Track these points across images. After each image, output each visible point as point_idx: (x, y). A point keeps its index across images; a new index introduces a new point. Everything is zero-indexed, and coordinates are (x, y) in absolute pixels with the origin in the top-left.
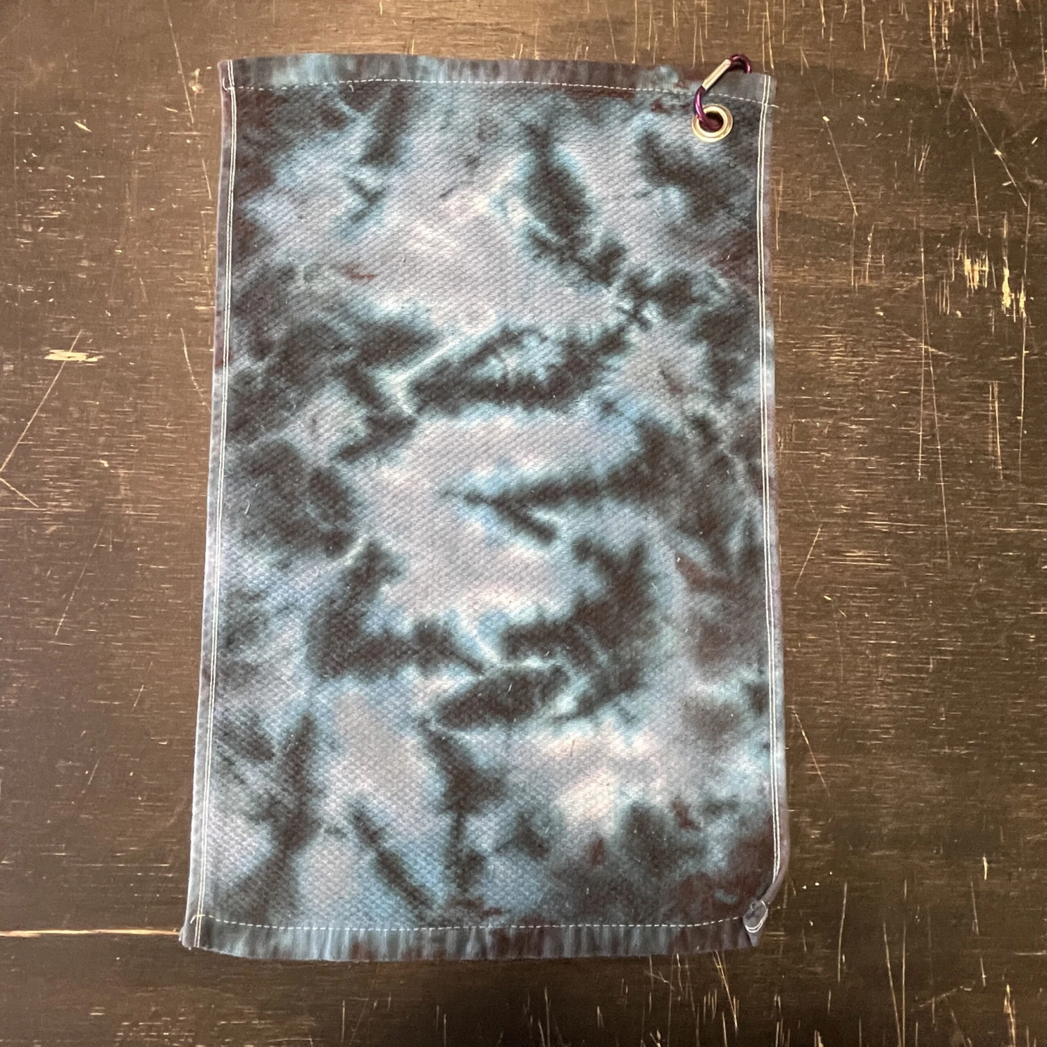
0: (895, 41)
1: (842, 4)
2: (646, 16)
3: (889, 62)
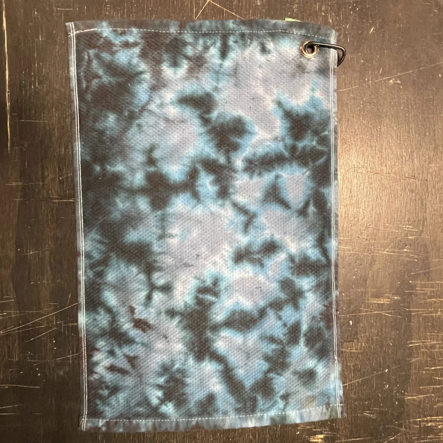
0: (424, 401)
1: (441, 376)
2: (432, 287)
3: (414, 399)
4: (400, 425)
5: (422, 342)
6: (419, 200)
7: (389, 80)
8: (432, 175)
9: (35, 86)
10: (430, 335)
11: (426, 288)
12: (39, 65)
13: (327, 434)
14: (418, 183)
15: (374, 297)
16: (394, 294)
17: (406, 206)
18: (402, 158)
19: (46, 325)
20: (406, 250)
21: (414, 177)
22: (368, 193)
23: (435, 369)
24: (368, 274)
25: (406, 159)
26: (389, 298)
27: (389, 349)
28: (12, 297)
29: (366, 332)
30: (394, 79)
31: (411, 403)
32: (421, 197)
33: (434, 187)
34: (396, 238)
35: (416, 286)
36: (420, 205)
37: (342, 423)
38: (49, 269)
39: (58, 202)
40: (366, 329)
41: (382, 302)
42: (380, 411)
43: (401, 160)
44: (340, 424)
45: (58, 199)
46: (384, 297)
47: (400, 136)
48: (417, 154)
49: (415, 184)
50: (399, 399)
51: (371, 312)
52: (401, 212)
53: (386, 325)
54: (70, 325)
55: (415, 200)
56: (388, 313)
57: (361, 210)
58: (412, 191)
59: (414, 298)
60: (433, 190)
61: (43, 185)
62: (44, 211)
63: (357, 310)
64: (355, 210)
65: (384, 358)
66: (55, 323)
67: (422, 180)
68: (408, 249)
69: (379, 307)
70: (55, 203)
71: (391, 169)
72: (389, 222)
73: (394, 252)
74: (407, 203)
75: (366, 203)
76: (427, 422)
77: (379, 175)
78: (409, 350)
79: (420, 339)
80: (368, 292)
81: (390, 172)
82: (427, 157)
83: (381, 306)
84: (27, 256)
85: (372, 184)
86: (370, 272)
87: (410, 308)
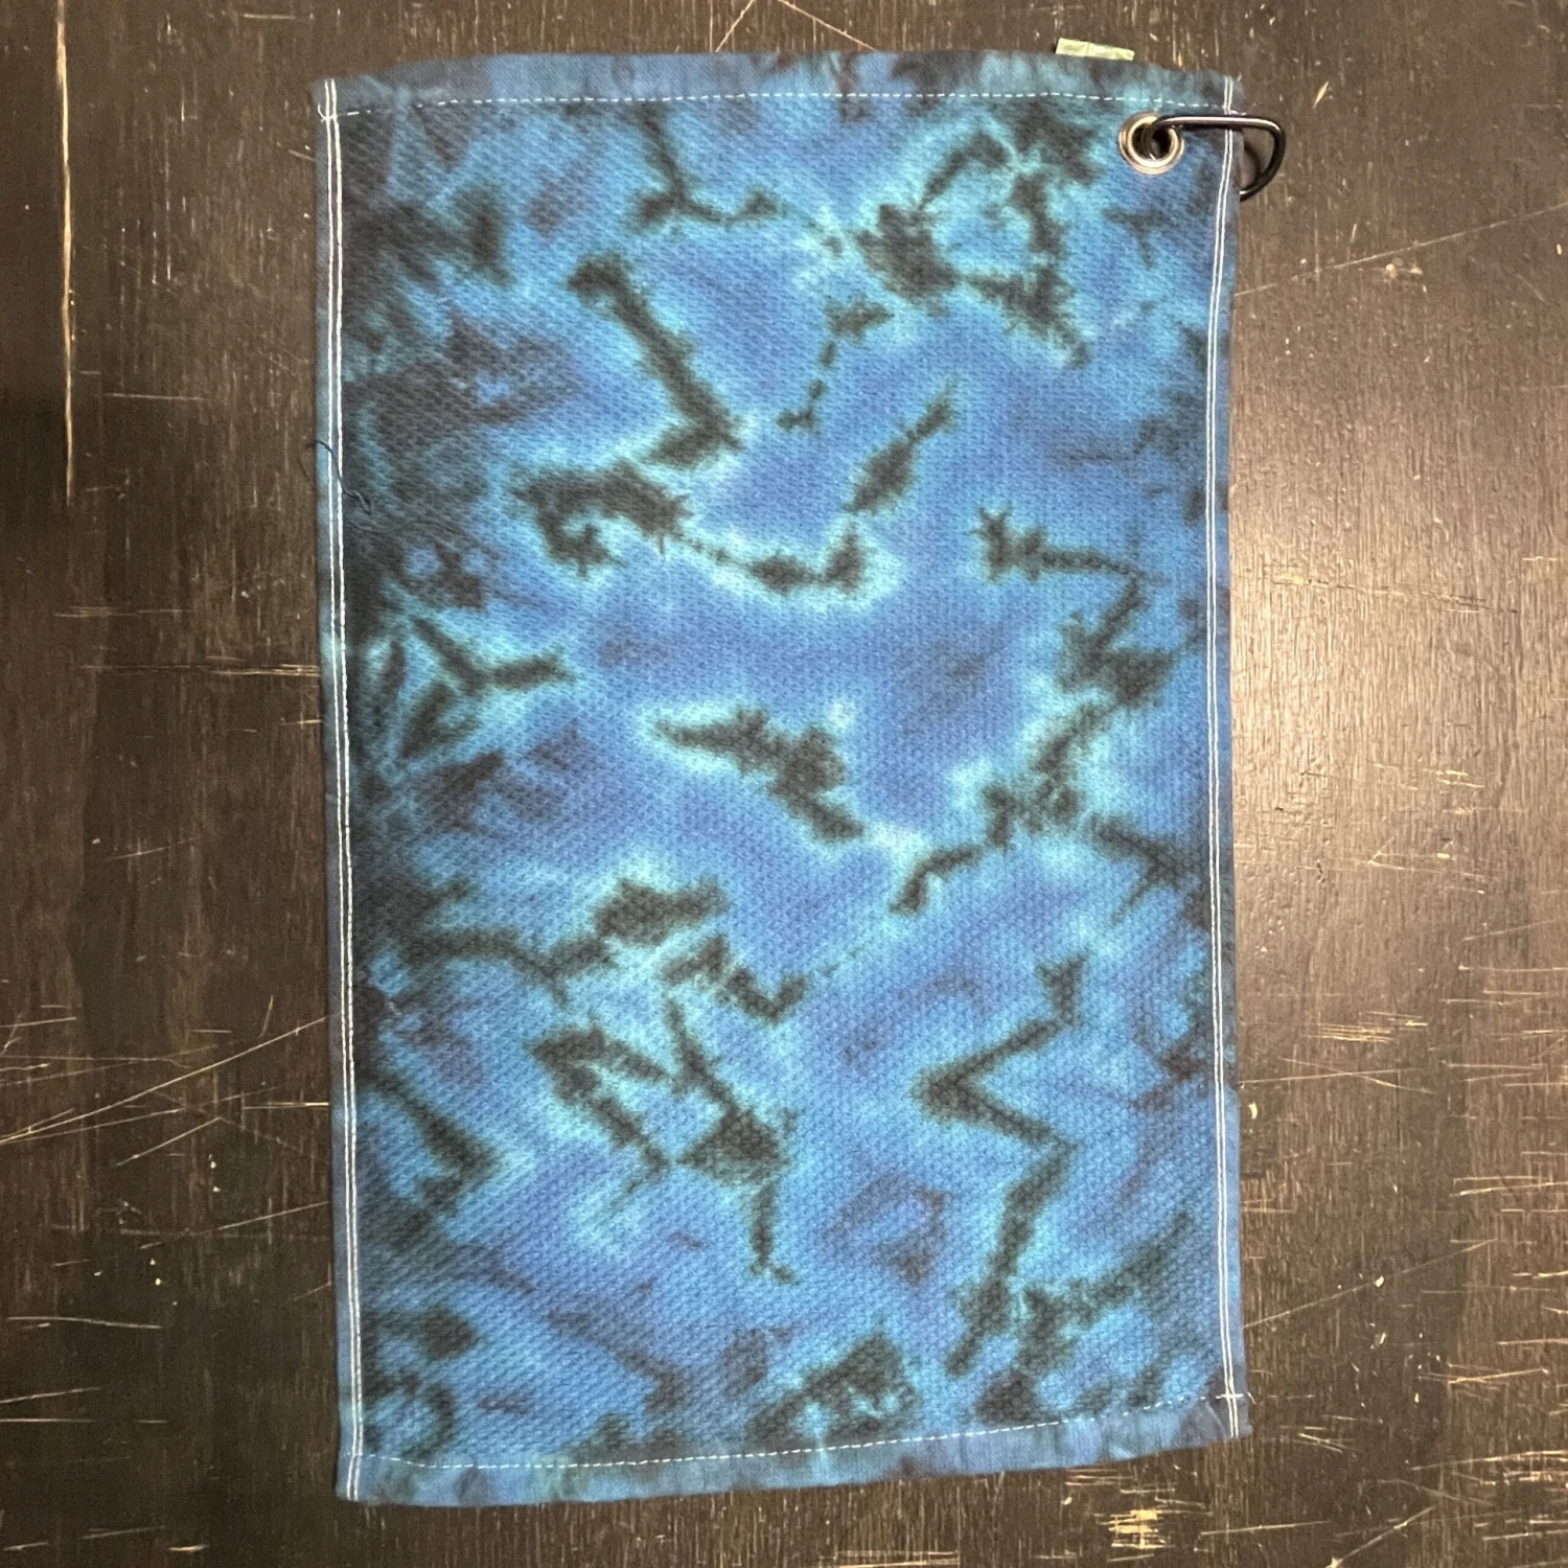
4: (1430, 1479)
5: (1505, 1183)
6: (1487, 681)
7: (1384, 262)
8: (1533, 594)
9: (162, 277)
10: (1532, 1158)
11: (1518, 989)
12: (176, 203)
13: (1170, 1507)
14: (1487, 622)
15: (1332, 1021)
16: (1402, 1012)
17: (1445, 701)
18: (1430, 536)
19: (184, 1108)
20: (1446, 856)
21: (1470, 600)
22: (1313, 654)
23: (1551, 1280)
24: (1315, 938)
25: (1442, 535)
26: (1385, 1023)
27: (1386, 1205)
28: (69, 1007)
29: (1306, 1145)
30: (1399, 262)
31: (1467, 1398)
32: (1497, 669)
33: (1541, 637)
34: (1410, 812)
35: (1481, 981)
36: (1492, 699)
37: (1222, 1468)
38: (198, 908)
39: (237, 679)
40: (1306, 1133)
41: (1363, 1039)
42: (1358, 1425)
43: (1425, 541)
44: (1216, 1472)
45: (232, 666)
46: (1369, 1021)
47: (1422, 458)
48: (1480, 519)
49: (1474, 626)
50: (1424, 1382)
51: (1322, 1071)
52: (1427, 721)
53: (1376, 1120)
54: (270, 1105)
55: (1477, 679)
56: (1382, 1078)
57: (1287, 715)
58: (1463, 650)
59: (1477, 1025)
60: (1539, 647)
61: (185, 616)
62: (187, 709)
63: (1276, 1066)
64: (1268, 712)
65: (1371, 1237)
66: (215, 1101)
67: (1500, 610)
68: (1450, 851)
69: (1352, 1057)
70: (225, 680)
71: (1390, 570)
72: (1385, 757)
73: (1404, 862)
74: (1445, 690)
75: (1305, 690)
76: (1526, 1467)
77: (1349, 592)
78: (1458, 1208)
79: (1498, 1172)
80: (1313, 1000)
81: (1389, 582)
82: (1517, 530)
83: (1357, 1054)
84: (124, 863)
85: (1323, 621)
86: (1321, 931)
87: (1461, 1061)
